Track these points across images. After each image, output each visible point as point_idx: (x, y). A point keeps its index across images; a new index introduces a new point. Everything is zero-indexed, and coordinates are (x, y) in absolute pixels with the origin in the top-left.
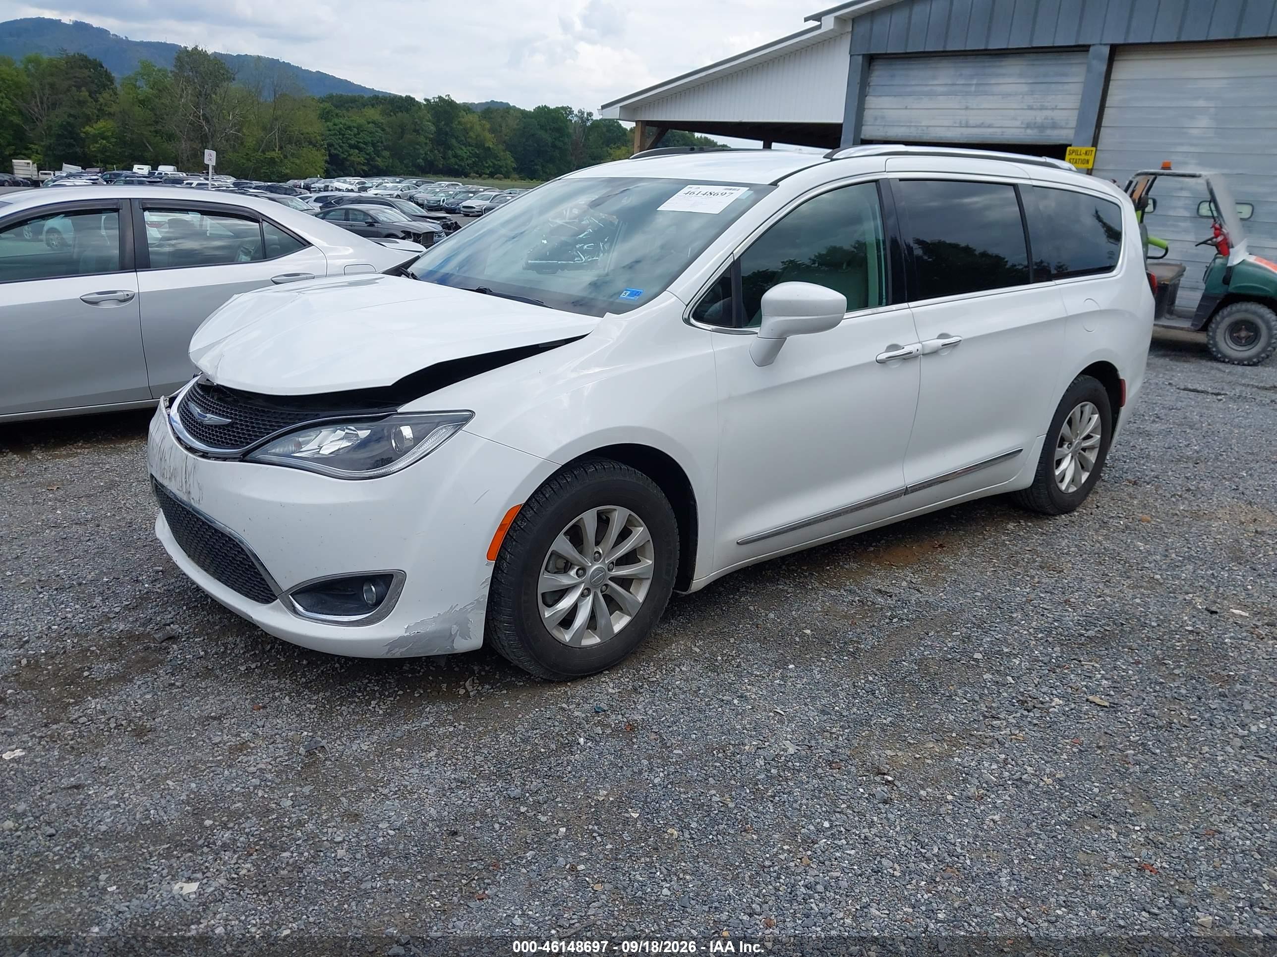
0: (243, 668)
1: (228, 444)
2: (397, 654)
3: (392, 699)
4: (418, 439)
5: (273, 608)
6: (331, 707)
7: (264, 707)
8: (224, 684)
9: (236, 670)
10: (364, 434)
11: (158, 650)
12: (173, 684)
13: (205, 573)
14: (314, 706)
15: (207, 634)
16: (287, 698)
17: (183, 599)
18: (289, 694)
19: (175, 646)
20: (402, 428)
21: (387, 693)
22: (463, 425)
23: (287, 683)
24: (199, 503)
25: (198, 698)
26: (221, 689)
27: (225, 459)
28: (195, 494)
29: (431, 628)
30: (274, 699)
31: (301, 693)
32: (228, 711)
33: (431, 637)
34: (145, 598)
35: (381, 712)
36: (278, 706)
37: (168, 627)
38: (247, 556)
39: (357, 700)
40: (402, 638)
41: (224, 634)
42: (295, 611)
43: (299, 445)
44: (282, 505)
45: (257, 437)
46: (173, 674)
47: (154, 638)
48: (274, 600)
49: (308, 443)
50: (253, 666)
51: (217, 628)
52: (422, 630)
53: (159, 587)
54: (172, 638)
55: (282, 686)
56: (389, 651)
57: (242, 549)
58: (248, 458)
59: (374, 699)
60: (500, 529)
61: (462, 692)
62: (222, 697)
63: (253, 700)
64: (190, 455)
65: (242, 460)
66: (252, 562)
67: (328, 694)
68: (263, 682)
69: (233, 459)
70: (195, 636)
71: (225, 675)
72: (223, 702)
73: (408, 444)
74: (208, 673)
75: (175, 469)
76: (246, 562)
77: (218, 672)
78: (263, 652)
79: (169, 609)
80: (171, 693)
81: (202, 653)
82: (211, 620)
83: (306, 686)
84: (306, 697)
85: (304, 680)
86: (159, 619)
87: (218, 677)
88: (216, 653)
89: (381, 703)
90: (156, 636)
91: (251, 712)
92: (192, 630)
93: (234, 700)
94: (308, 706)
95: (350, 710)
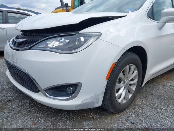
0: (29, 110)
1: (25, 46)
2: (78, 109)
3: (73, 120)
4: (86, 41)
5: (39, 94)
6: (56, 123)
7: (36, 124)
8: (24, 116)
9: (27, 111)
10: (67, 41)
11: (5, 104)
12: (9, 116)
13: (18, 84)
14: (51, 123)
15: (19, 99)
16: (42, 120)
17: (13, 90)
18: (43, 119)
19: (10, 103)
20: (81, 38)
21: (71, 118)
22: (99, 37)
23: (42, 115)
24: (17, 64)
25: (16, 121)
26: (23, 117)
27: (24, 50)
28: (15, 61)
29: (89, 101)
30: (39, 121)
31: (46, 118)
32: (25, 126)
33: (88, 104)
34: (4, 89)
35: (71, 125)
36: (40, 123)
37: (9, 98)
38: (31, 79)
39: (63, 121)
40: (80, 104)
41: (24, 99)
42: (46, 96)
43: (47, 45)
44: (43, 62)
45: (34, 43)
46: (9, 113)
47: (5, 101)
48: (39, 92)
49: (50, 44)
50: (32, 109)
51: (22, 97)
52: (86, 101)
53: (7, 87)
54: (9, 101)
55: (41, 116)
56: (76, 108)
57: (29, 77)
58: (31, 49)
59: (68, 120)
60: (110, 70)
61: (91, 117)
62: (23, 120)
63: (32, 121)
64: (14, 50)
65: (29, 50)
66: (32, 81)
67: (54, 118)
68: (35, 115)
69: (27, 50)
70: (16, 100)
71: (24, 113)
72: (23, 122)
73: (82, 43)
74: (19, 112)
75: (10, 55)
76: (30, 81)
77: (22, 111)
78: (34, 104)
79: (10, 92)
80: (8, 119)
81: (18, 105)
82: (20, 95)
83: (47, 115)
84: (48, 119)
85: (46, 113)
86: (6, 95)
87: (22, 113)
88: (22, 105)
89: (70, 122)
90: (5, 100)
91: (32, 126)
92: (15, 98)
93: (27, 122)
94: (49, 123)
95: (62, 124)
